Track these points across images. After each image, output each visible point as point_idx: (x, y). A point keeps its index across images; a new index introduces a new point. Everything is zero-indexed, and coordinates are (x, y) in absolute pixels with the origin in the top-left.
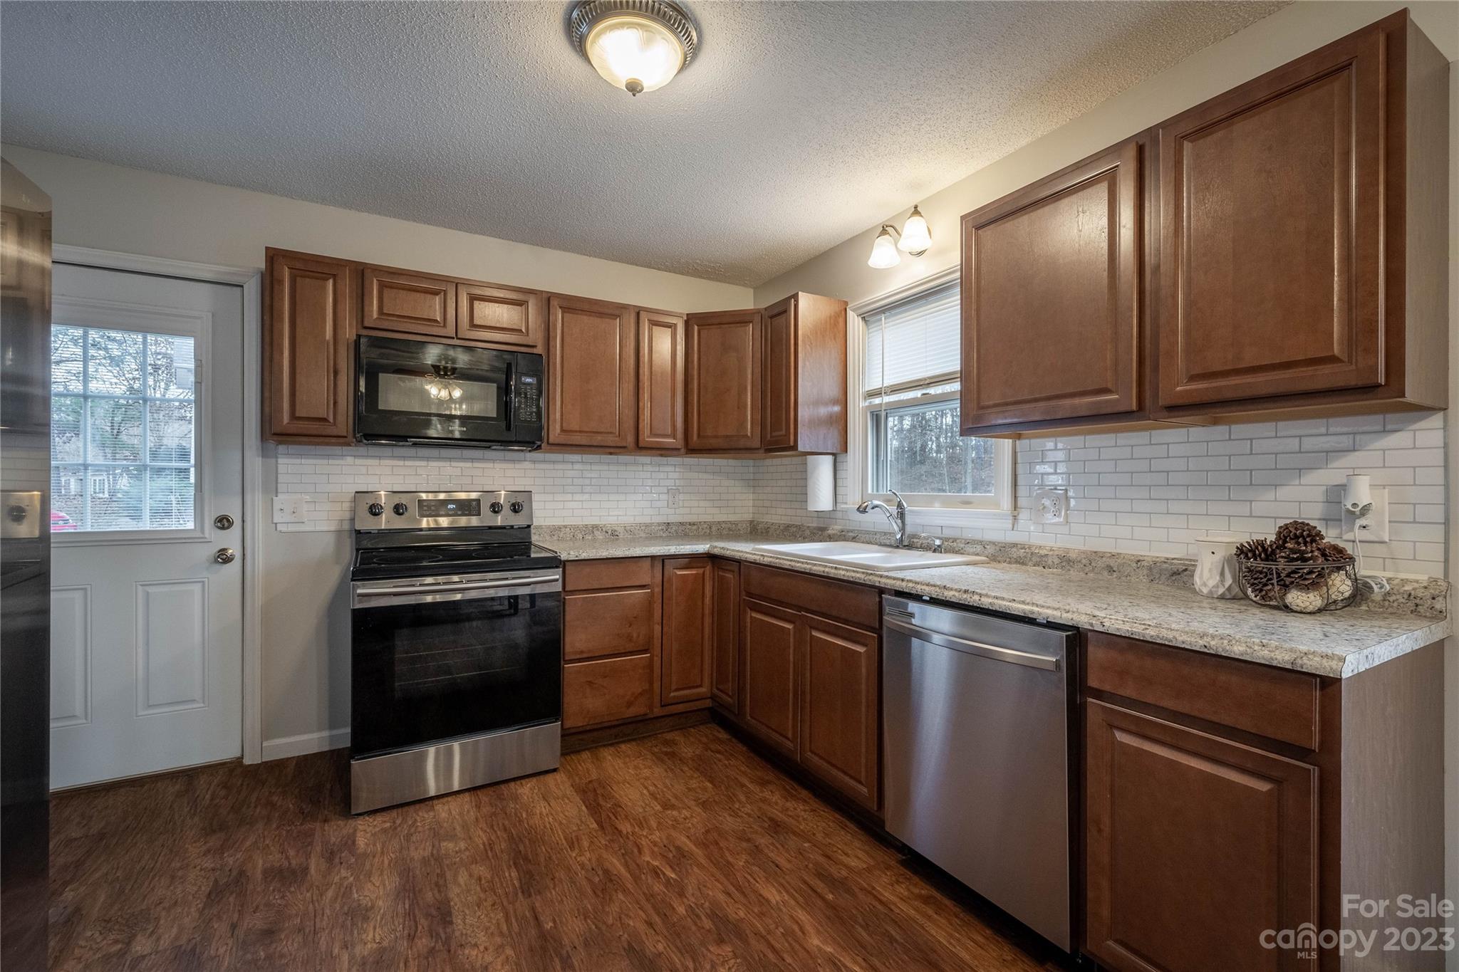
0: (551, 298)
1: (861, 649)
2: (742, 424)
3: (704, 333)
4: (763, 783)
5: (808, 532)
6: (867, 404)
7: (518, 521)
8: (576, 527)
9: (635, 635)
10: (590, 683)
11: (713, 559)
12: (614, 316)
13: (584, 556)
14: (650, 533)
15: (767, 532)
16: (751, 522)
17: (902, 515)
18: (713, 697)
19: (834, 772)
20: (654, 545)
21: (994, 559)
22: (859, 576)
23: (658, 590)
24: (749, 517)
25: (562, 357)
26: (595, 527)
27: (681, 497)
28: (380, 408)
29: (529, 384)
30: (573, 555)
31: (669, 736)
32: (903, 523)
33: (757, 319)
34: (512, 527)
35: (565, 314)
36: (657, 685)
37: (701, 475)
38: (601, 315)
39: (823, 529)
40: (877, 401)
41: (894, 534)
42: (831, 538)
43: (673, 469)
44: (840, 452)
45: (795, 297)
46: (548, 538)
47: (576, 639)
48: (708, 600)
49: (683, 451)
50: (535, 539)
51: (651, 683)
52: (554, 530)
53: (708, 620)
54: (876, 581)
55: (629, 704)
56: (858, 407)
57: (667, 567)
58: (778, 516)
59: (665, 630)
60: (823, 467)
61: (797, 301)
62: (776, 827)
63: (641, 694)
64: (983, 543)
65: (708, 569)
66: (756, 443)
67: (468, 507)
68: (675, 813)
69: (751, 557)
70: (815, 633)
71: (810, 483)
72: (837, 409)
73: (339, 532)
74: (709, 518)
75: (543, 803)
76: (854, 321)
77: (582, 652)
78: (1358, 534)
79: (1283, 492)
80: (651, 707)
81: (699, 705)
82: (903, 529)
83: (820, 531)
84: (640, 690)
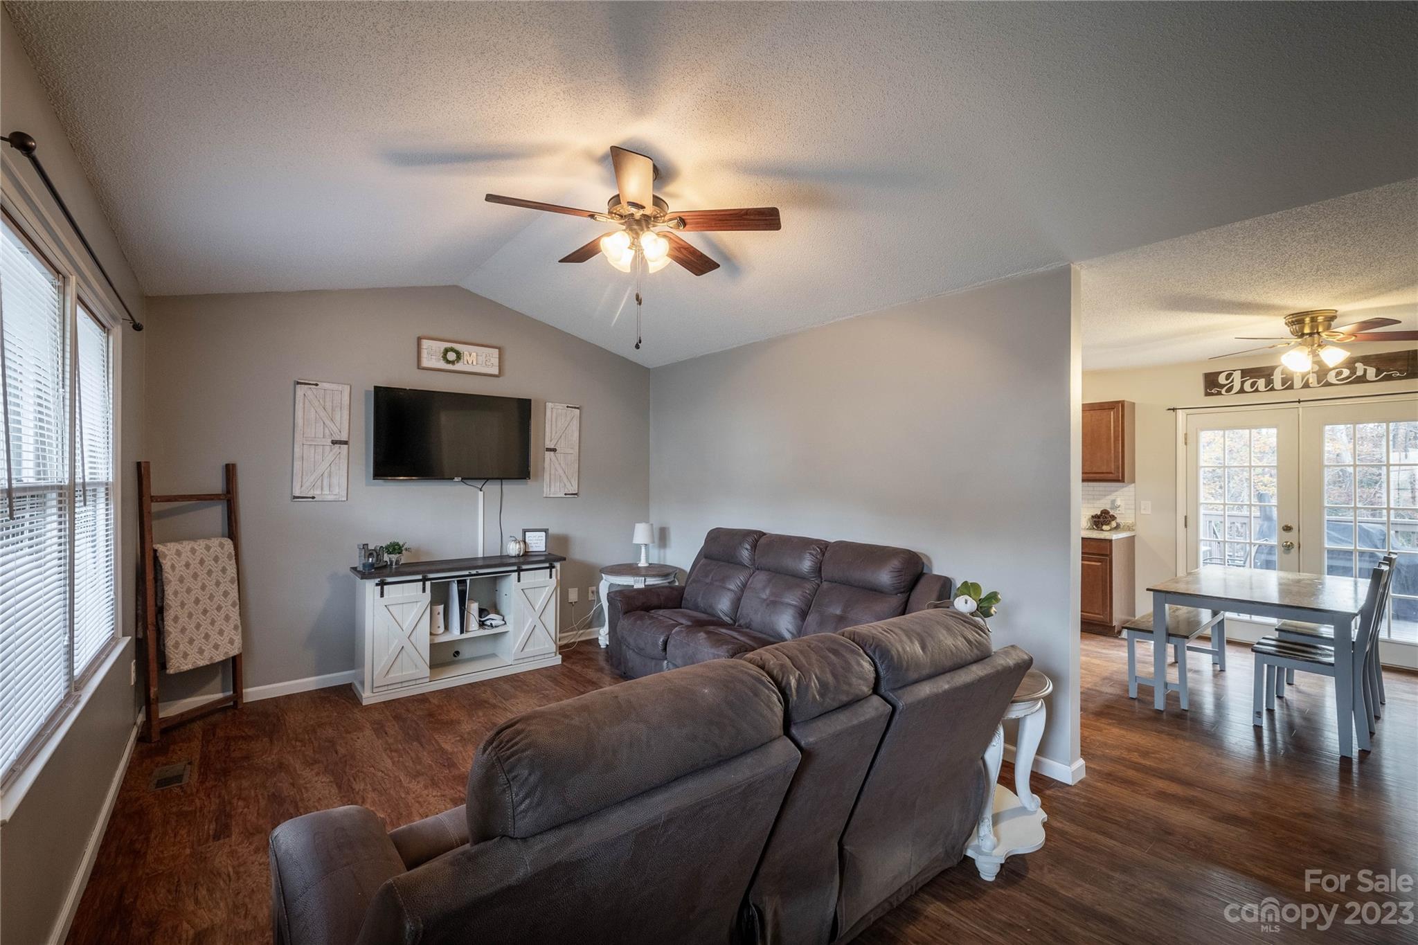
78: (1118, 512)
79: (1102, 501)
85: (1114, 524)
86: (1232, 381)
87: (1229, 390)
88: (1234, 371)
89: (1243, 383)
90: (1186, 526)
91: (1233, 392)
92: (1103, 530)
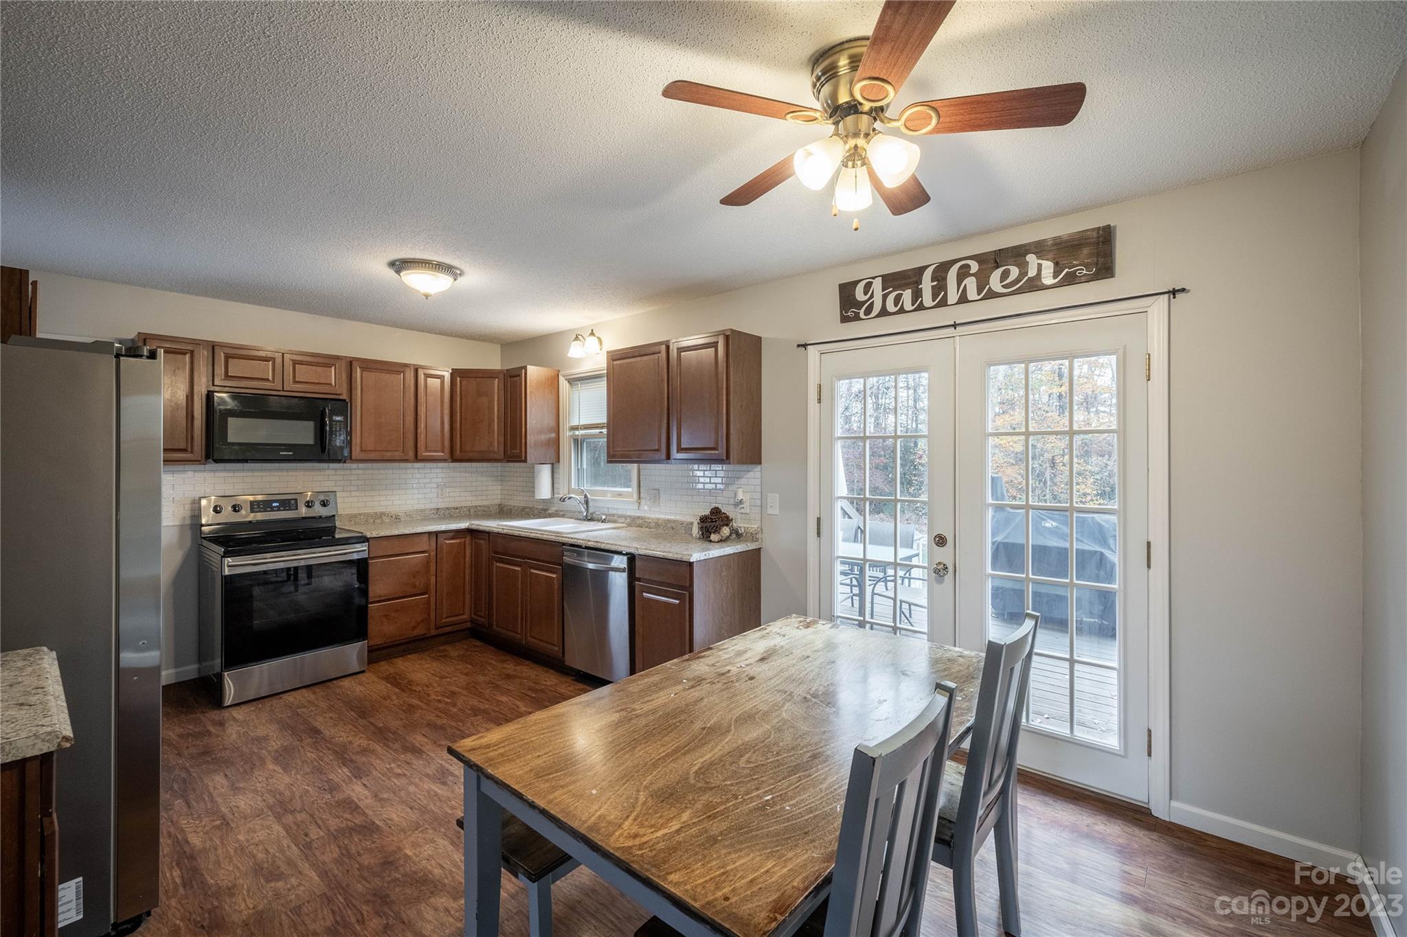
0: (354, 362)
1: (554, 576)
2: (491, 444)
3: (464, 383)
4: (503, 661)
5: (536, 512)
6: (571, 433)
7: (324, 512)
8: (368, 515)
9: (417, 584)
10: (386, 616)
11: (471, 532)
12: (399, 372)
13: (382, 534)
14: (426, 516)
15: (511, 512)
16: (500, 505)
17: (587, 502)
18: (472, 621)
19: (542, 644)
20: (430, 525)
21: (629, 525)
22: (553, 538)
23: (433, 553)
24: (497, 502)
25: (362, 401)
26: (383, 514)
27: (448, 490)
28: (229, 441)
29: (339, 421)
30: (374, 535)
31: (441, 648)
32: (587, 507)
33: (501, 376)
34: (321, 517)
35: (364, 373)
36: (433, 614)
37: (463, 474)
38: (390, 372)
39: (545, 510)
40: (577, 433)
41: (581, 512)
42: (550, 516)
43: (441, 471)
44: (555, 462)
45: (525, 368)
46: (347, 523)
47: (378, 588)
48: (468, 559)
49: (450, 460)
50: (338, 524)
51: (429, 614)
52: (352, 517)
53: (468, 571)
54: (560, 539)
55: (414, 628)
56: (566, 434)
57: (439, 539)
58: (518, 501)
59: (438, 579)
60: (544, 473)
61: (526, 370)
62: (508, 677)
63: (422, 621)
64: (625, 517)
65: (468, 539)
66: (501, 455)
67: (287, 504)
68: (448, 680)
69: (496, 530)
70: (533, 571)
71: (536, 483)
72: (553, 435)
73: (182, 526)
74: (469, 504)
75: (360, 687)
76: (563, 383)
77: (381, 596)
78: (736, 511)
80: (429, 629)
81: (464, 626)
82: (587, 510)
83: (543, 511)
84: (421, 619)
85: (726, 531)
86: (872, 296)
87: (868, 311)
88: (874, 278)
89: (885, 297)
90: (819, 534)
91: (874, 314)
92: (711, 541)
